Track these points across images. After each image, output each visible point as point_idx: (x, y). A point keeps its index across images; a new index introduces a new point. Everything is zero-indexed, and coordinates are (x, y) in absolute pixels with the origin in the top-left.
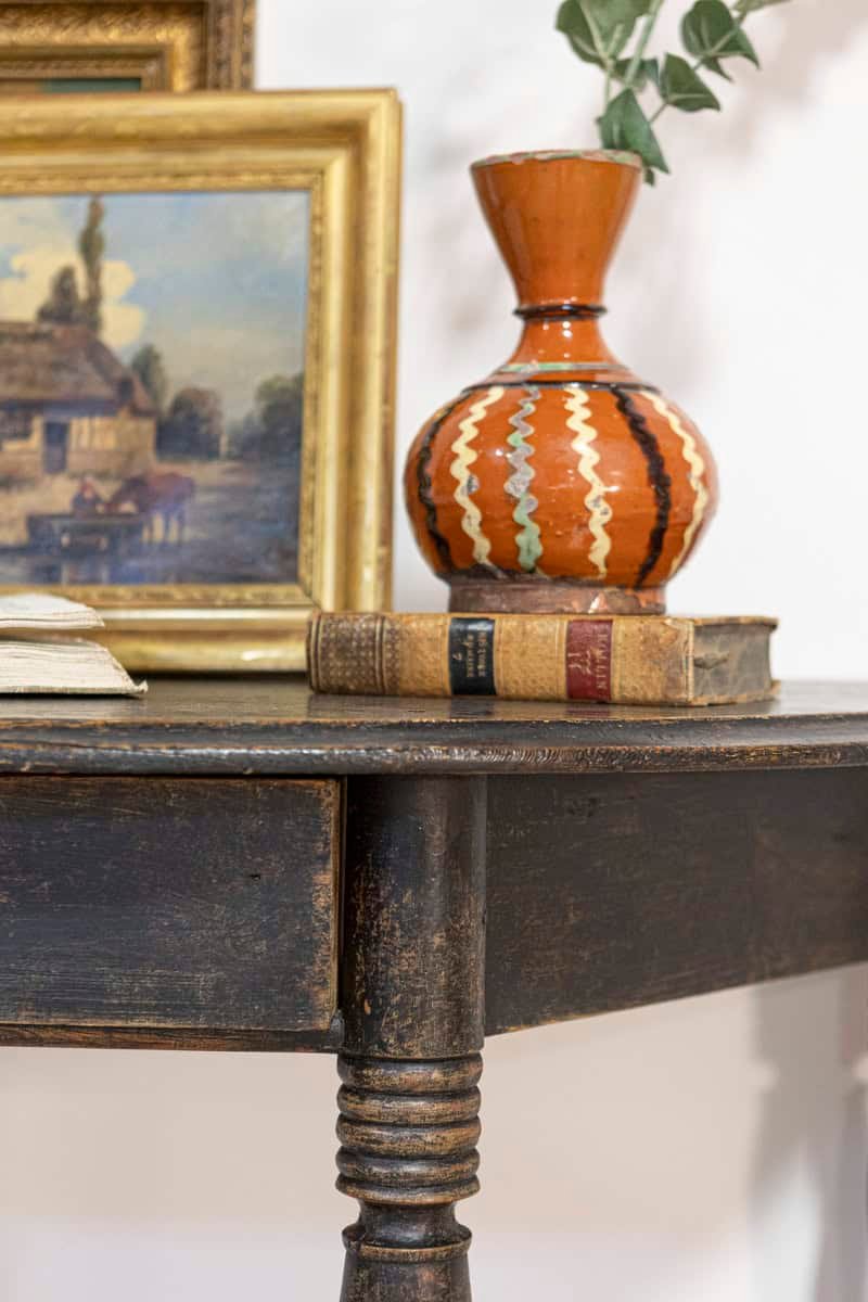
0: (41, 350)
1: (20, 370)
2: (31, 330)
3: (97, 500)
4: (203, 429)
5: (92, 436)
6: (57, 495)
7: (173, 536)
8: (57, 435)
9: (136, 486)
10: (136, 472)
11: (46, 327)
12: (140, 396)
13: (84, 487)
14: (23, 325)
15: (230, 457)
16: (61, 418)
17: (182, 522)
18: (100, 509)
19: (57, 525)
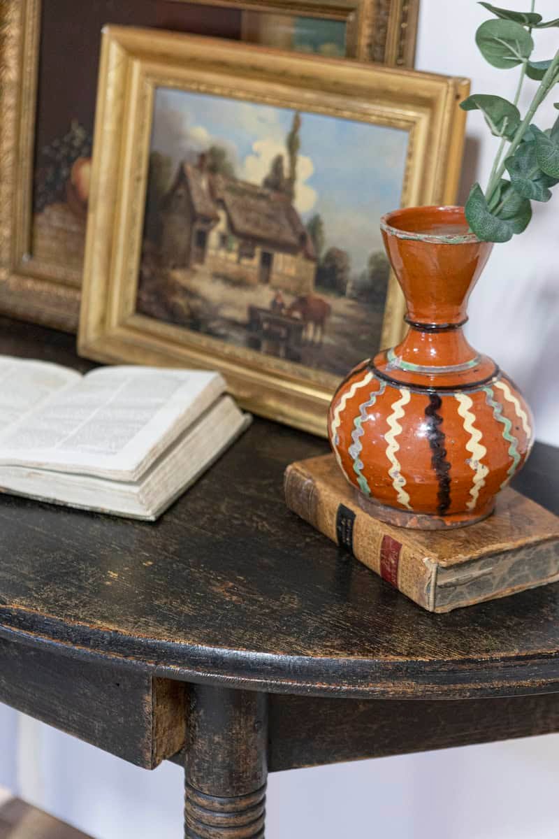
0: (263, 204)
1: (253, 215)
2: (259, 191)
3: (282, 305)
4: (339, 276)
5: (285, 264)
6: (263, 297)
7: (318, 338)
8: (267, 260)
9: (302, 302)
10: (303, 294)
11: (267, 191)
12: (310, 246)
13: (278, 296)
14: (254, 187)
15: (351, 297)
16: (269, 251)
17: (323, 332)
18: (284, 311)
19: (262, 315)
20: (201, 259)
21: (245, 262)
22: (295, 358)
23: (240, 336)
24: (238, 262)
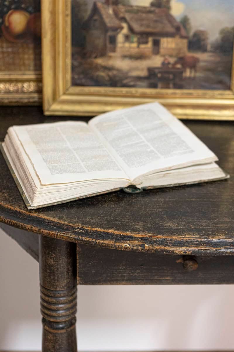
0: (151, 16)
1: (145, 22)
2: (148, 9)
3: (169, 63)
4: (202, 43)
5: (167, 44)
6: (157, 62)
7: (193, 75)
8: (156, 43)
9: (181, 60)
10: (181, 55)
11: (153, 9)
12: (183, 32)
13: (165, 59)
14: (145, 8)
15: (211, 52)
16: (157, 38)
17: (196, 71)
18: (170, 66)
19: (157, 71)
20: (114, 50)
21: (142, 46)
22: (180, 87)
23: (145, 83)
24: (138, 47)
